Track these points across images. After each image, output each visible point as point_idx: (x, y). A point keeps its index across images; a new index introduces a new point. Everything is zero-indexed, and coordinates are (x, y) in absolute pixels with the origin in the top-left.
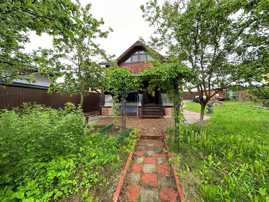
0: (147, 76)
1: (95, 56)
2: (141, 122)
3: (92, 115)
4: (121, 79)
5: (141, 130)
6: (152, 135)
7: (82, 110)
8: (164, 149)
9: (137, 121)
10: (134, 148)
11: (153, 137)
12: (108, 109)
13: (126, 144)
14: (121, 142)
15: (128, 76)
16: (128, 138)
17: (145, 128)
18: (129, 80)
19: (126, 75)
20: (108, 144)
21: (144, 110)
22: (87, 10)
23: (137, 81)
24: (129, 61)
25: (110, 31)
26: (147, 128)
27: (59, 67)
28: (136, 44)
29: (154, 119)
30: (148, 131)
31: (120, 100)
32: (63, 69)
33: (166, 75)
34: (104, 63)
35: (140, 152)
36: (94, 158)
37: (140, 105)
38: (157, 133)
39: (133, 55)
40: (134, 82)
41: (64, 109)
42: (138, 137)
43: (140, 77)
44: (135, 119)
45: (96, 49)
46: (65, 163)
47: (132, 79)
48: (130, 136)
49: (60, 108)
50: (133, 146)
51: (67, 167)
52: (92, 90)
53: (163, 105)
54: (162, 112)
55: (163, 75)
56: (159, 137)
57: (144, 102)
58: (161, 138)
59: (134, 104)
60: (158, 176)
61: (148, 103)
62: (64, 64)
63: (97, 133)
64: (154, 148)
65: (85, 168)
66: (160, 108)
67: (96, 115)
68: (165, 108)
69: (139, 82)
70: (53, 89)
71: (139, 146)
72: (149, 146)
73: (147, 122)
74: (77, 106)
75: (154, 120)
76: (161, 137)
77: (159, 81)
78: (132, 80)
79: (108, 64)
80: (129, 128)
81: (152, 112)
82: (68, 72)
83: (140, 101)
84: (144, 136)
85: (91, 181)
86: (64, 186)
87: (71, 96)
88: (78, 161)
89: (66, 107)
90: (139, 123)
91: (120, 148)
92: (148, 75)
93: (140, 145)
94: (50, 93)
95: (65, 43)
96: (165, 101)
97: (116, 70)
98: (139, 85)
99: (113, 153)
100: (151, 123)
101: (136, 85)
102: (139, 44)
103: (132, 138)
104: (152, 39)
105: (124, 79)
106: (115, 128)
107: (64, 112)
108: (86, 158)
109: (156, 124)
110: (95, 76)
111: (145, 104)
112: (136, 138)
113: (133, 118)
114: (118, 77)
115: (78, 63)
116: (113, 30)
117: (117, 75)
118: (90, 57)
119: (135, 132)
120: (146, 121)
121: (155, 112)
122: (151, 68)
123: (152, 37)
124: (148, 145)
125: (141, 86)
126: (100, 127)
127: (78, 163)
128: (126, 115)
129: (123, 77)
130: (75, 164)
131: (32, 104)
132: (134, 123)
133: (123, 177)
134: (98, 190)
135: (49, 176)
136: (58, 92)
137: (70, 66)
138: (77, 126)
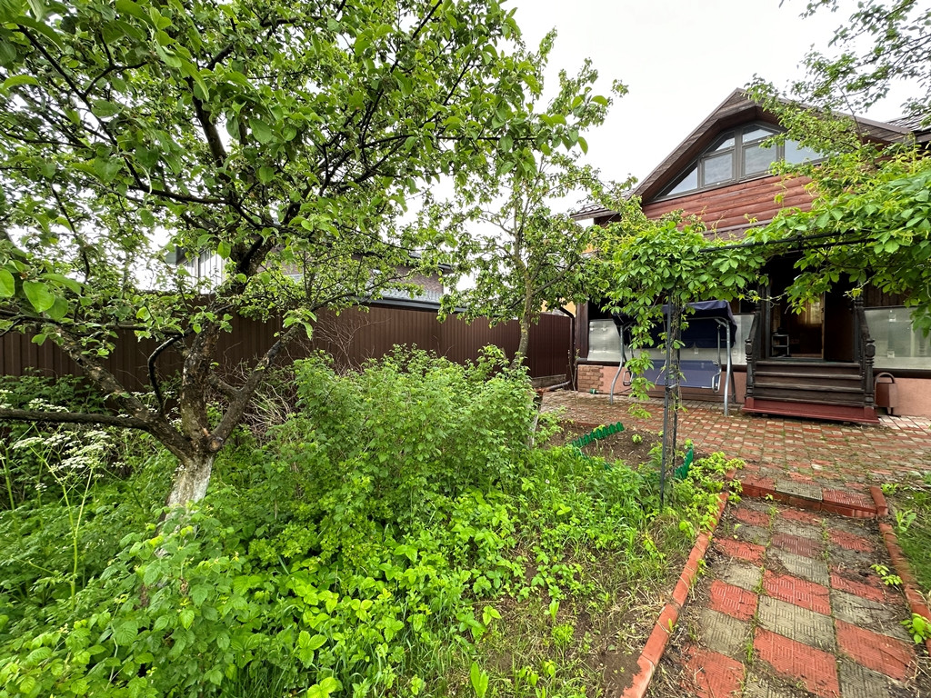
0: (786, 240)
1: (564, 195)
2: (743, 429)
3: (548, 388)
4: (663, 264)
5: (746, 464)
6: (806, 494)
7: (527, 368)
8: (882, 569)
9: (721, 424)
10: (715, 523)
11: (810, 500)
12: (601, 371)
13: (680, 502)
14: (658, 490)
15: (697, 248)
16: (688, 483)
17: (768, 459)
18: (698, 264)
19: (687, 248)
20: (610, 487)
21: (758, 383)
22: (542, 57)
23: (735, 265)
24: (690, 184)
25: (615, 96)
26: (777, 461)
27: (467, 246)
28: (727, 109)
29: (818, 428)
30: (782, 471)
31: (658, 341)
32: (474, 252)
33: (910, 224)
34: (589, 209)
35: (742, 547)
36: (566, 519)
37: (740, 358)
38: (837, 488)
39: (708, 157)
40: (723, 269)
41: (476, 364)
42: (733, 489)
43: (750, 246)
44: (715, 418)
45: (565, 172)
46: (488, 510)
47: (714, 258)
48: (693, 477)
49: (468, 361)
50: (711, 518)
51: (495, 522)
52: (550, 308)
53: (876, 366)
54: (868, 399)
55: (888, 228)
56: (851, 507)
57: (761, 349)
58: (863, 517)
59: (712, 356)
60: (839, 666)
61: (781, 352)
62: (479, 237)
63: (570, 447)
64: (816, 550)
65: (540, 541)
66: (858, 377)
67: (561, 387)
68: (889, 380)
69: (743, 267)
70: (449, 309)
71: (735, 522)
72: (791, 533)
73: (775, 433)
74: (511, 356)
75: (817, 431)
76: (864, 510)
77: (861, 254)
78: (713, 264)
79: (601, 214)
80: (686, 447)
81: (804, 395)
82: (487, 257)
83: (740, 345)
84: (760, 489)
85: (562, 582)
86: (493, 568)
87: (490, 326)
88: (520, 516)
89: (481, 359)
90: (732, 433)
91: (652, 511)
92: (792, 235)
93: (743, 521)
94: (442, 319)
95: (480, 175)
96: (891, 347)
97: (645, 234)
98: (746, 279)
99: (629, 519)
100: (797, 439)
101: (728, 283)
102: (739, 105)
103: (703, 488)
104: (820, 67)
105: (678, 261)
106: (630, 439)
107: (479, 372)
108: (540, 511)
109: (829, 449)
110: (563, 262)
111: (764, 357)
112: (722, 490)
113: (704, 410)
114: (653, 258)
115: (513, 227)
116: (628, 88)
117: (650, 251)
118: (547, 201)
119: (718, 465)
120: (771, 429)
121: (823, 396)
122: (814, 204)
123: (817, 58)
124: (781, 530)
125: (752, 285)
126: (575, 427)
127: (518, 521)
128: (680, 394)
129: (672, 255)
130: (512, 521)
131: (410, 348)
132: (708, 432)
133: (674, 610)
134: (584, 616)
135: (459, 533)
136: (459, 317)
137: (493, 240)
138: (515, 415)
